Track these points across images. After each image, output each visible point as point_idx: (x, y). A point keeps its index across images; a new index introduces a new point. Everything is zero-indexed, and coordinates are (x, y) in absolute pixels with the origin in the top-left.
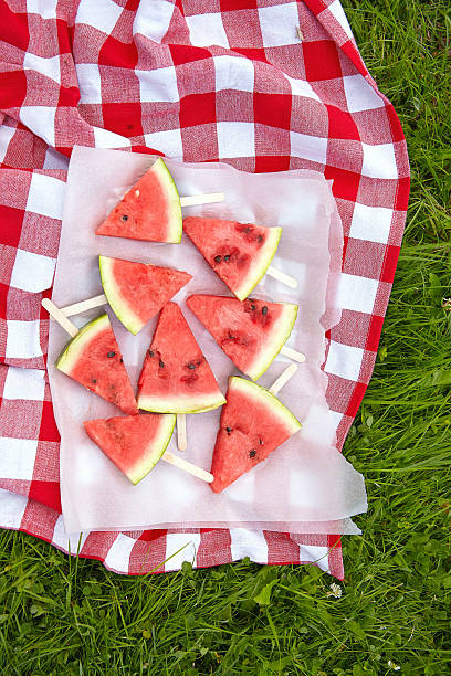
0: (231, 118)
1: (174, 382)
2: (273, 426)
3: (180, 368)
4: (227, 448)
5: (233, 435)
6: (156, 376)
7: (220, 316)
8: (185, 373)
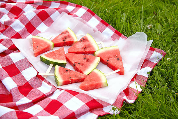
0: (38, 25)
1: (86, 63)
2: (114, 51)
3: (84, 60)
4: (113, 63)
5: (110, 60)
6: (81, 66)
7: (78, 47)
8: (85, 60)
